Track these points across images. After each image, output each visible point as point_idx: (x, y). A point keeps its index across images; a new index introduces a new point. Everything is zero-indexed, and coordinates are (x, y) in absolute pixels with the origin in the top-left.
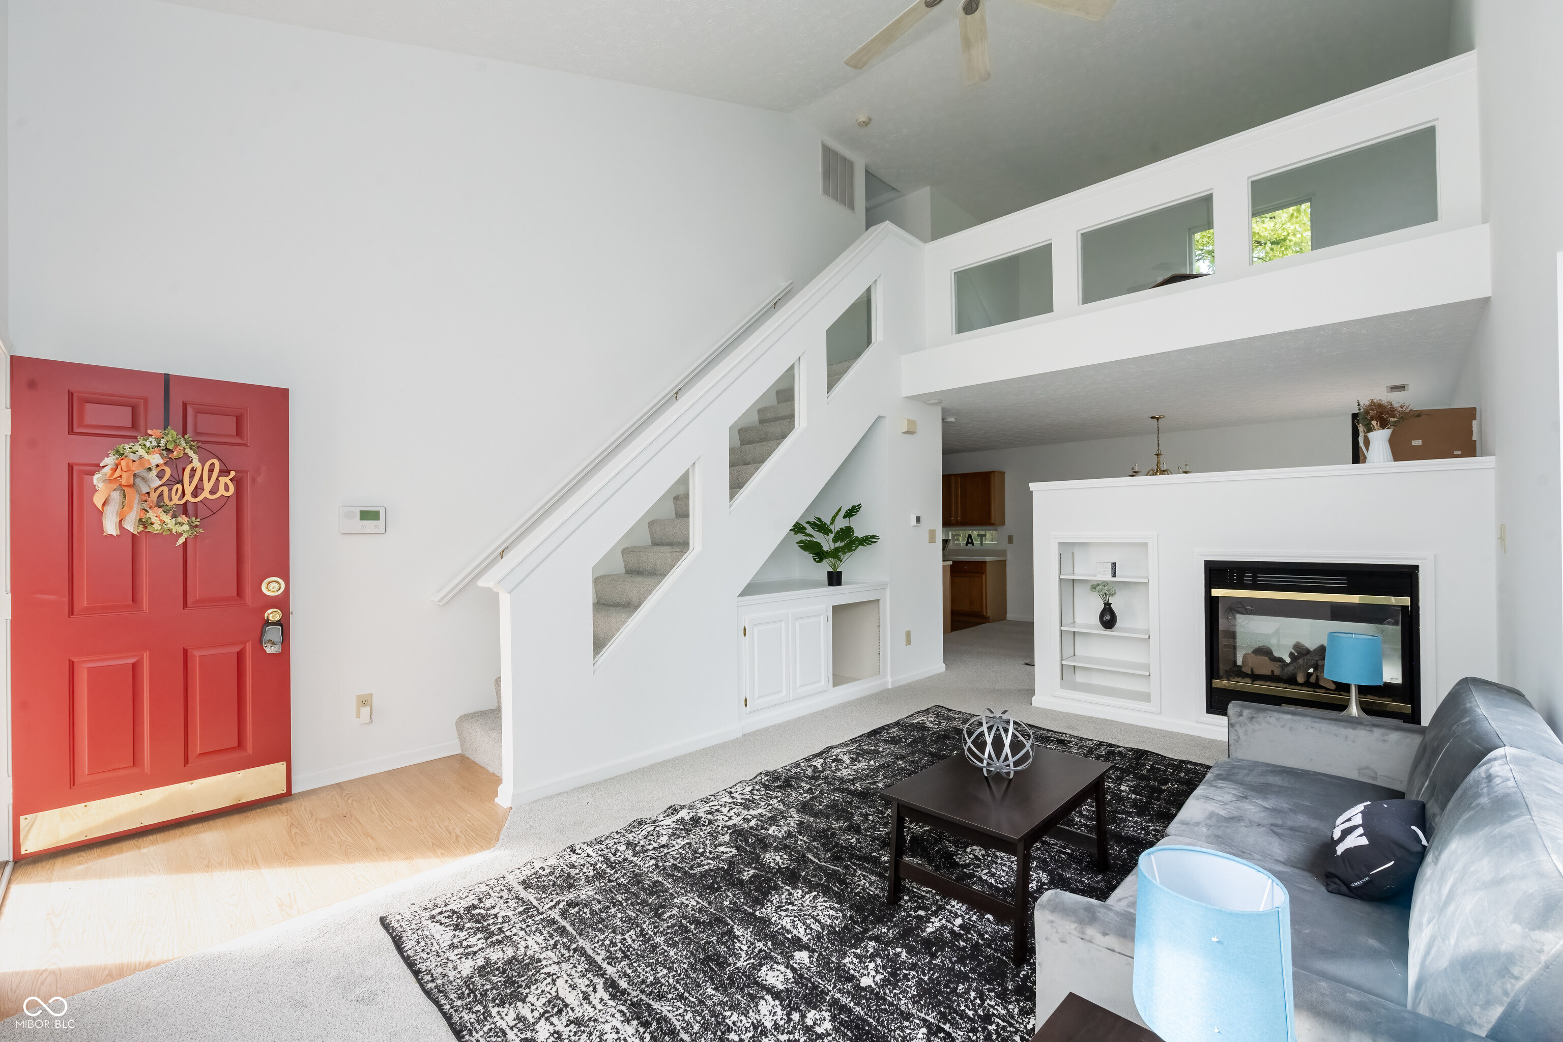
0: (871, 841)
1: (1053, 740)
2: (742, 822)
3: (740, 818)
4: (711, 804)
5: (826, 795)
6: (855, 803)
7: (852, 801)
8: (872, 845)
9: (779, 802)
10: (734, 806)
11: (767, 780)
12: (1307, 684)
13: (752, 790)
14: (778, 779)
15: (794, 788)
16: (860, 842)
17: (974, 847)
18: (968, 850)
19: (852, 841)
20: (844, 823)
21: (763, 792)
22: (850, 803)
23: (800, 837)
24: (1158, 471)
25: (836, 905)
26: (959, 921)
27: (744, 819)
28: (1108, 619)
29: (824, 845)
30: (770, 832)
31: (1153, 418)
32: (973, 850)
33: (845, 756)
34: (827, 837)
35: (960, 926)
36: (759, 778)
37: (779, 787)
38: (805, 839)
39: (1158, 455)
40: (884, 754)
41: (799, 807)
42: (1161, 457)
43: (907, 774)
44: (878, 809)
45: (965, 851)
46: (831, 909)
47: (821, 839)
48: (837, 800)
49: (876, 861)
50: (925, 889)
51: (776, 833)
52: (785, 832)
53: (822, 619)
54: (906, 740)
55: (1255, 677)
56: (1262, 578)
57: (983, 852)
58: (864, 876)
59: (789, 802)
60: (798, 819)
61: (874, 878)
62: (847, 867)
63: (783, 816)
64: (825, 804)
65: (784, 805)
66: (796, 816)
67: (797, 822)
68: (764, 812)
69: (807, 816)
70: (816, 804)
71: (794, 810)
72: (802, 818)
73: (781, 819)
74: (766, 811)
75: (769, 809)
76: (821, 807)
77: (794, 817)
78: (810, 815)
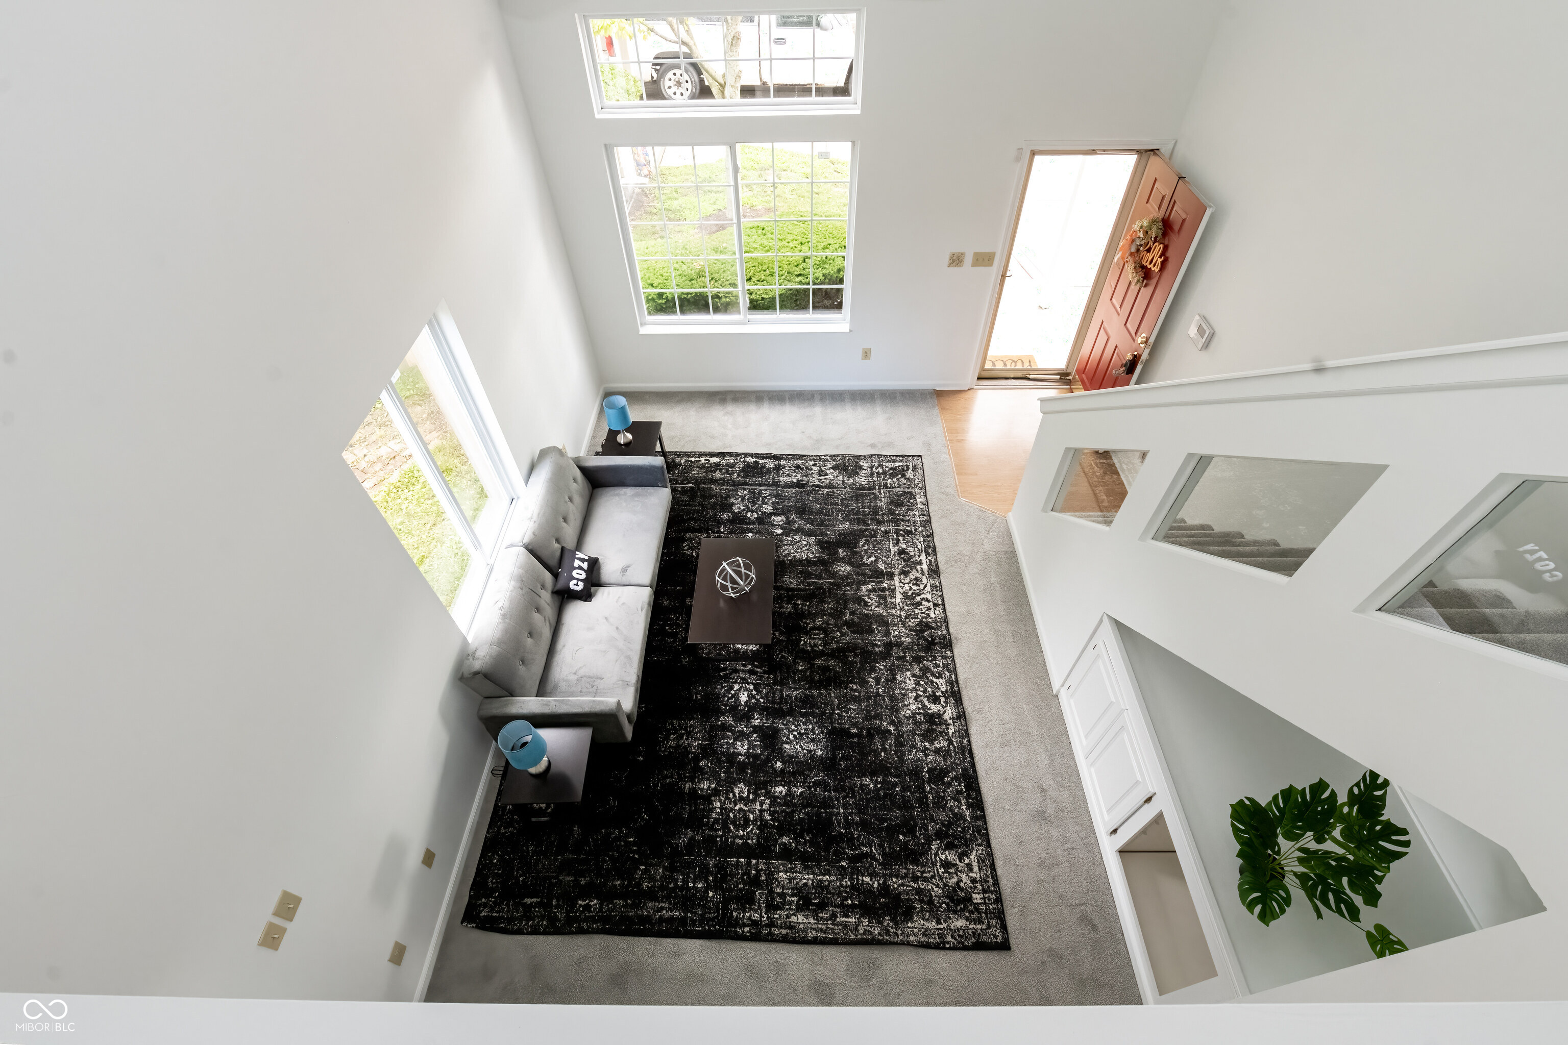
21: (921, 619)
25: (789, 557)
41: (885, 620)
46: (788, 554)
59: (894, 618)
60: (873, 607)
61: (792, 586)
62: (809, 584)
63: (882, 604)
64: (876, 632)
65: (894, 614)
66: (876, 609)
67: (870, 604)
68: (895, 600)
69: (872, 613)
70: (880, 628)
71: (884, 614)
72: (872, 610)
73: (879, 601)
74: (896, 602)
75: (896, 605)
76: (874, 627)
77: (876, 607)
78: (871, 615)
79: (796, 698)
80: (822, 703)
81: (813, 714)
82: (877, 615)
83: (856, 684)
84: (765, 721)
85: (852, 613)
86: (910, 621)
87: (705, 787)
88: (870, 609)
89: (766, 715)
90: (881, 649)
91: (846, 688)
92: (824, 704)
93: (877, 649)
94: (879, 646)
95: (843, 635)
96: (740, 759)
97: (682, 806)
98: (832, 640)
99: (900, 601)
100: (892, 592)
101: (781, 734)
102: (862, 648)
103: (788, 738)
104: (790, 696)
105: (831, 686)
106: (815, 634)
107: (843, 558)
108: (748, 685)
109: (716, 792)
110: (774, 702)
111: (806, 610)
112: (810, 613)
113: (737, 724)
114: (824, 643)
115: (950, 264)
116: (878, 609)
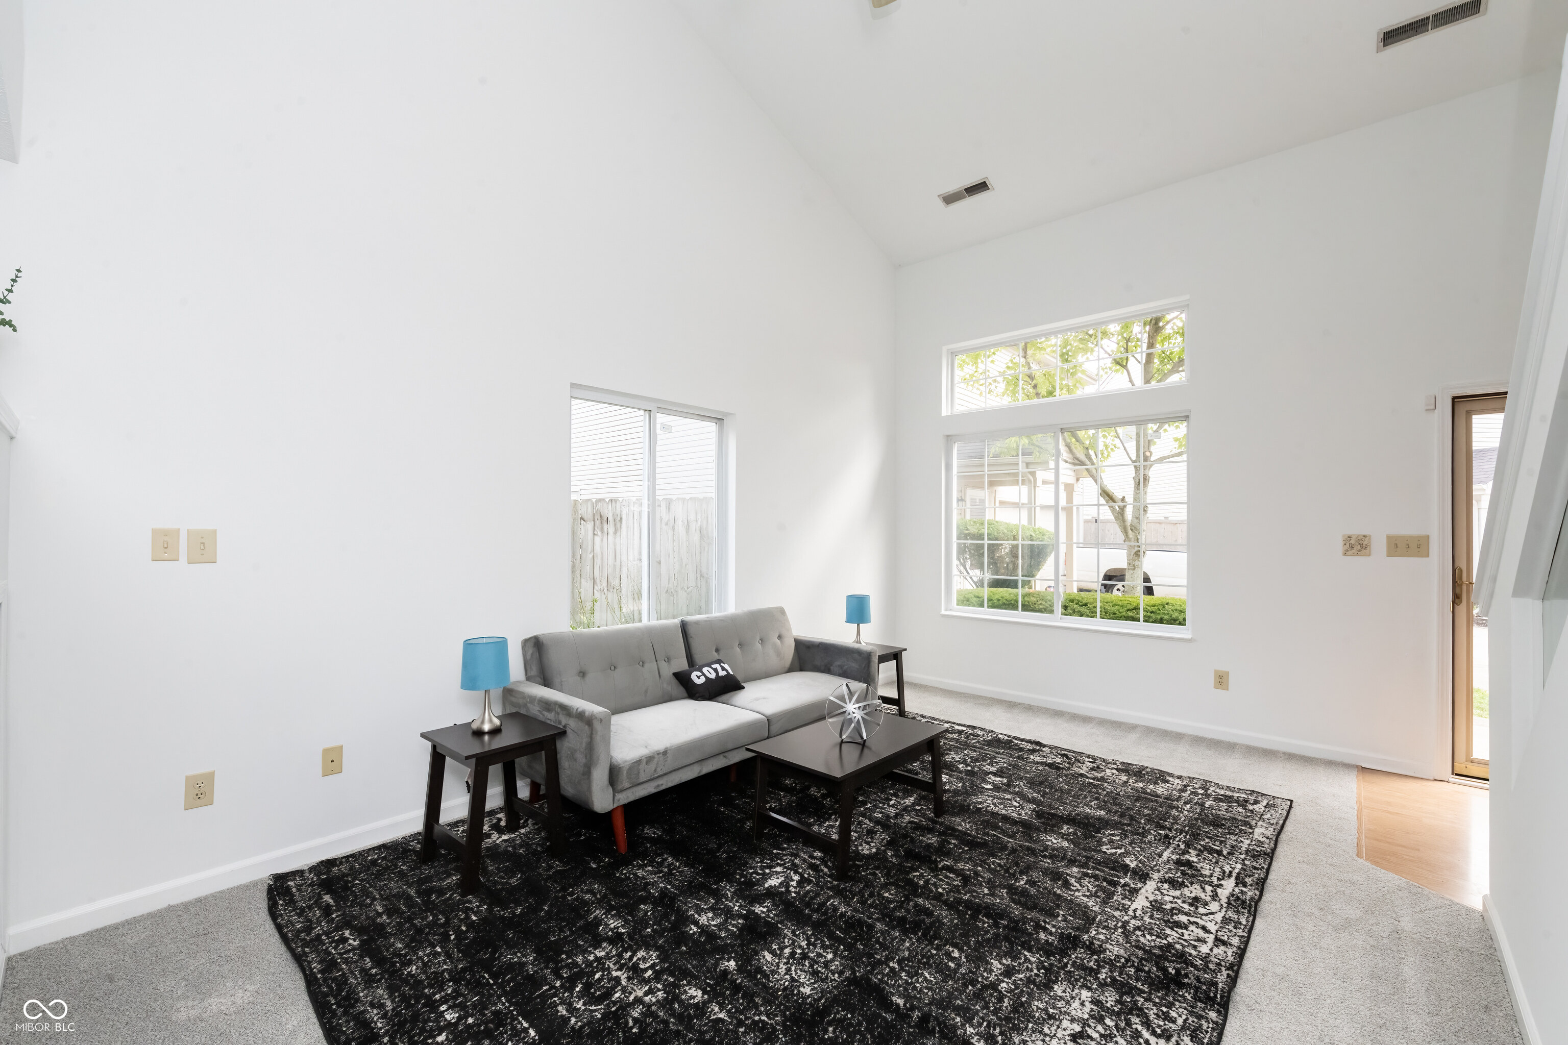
17: (868, 852)
18: (874, 850)
25: (980, 806)
26: (892, 802)
32: (870, 849)
35: (891, 800)
45: (878, 849)
46: (981, 802)
57: (860, 848)
59: (1111, 920)
60: (1078, 894)
62: (987, 835)
63: (1098, 897)
64: (1060, 919)
65: (1114, 917)
66: (1082, 897)
67: (1074, 888)
68: (1129, 903)
69: (1069, 898)
70: (1072, 919)
71: (1094, 909)
72: (1072, 895)
73: (1096, 892)
74: (1129, 906)
75: (1128, 909)
76: (1061, 912)
77: (1084, 896)
78: (1066, 900)
79: (843, 915)
80: (878, 942)
81: (850, 947)
82: (1079, 905)
83: (961, 950)
84: (772, 915)
85: (1032, 883)
86: (1144, 936)
87: (612, 926)
88: (1070, 893)
89: (780, 911)
90: (1051, 939)
91: (938, 948)
92: (881, 944)
93: (1042, 936)
94: (1051, 934)
95: (992, 895)
96: (691, 929)
97: (565, 926)
98: (968, 892)
99: (1140, 907)
100: (1129, 891)
101: (776, 939)
102: (1011, 920)
103: (782, 949)
104: (835, 909)
105: (915, 934)
106: (947, 877)
107: (1068, 834)
108: (794, 873)
109: (616, 939)
110: (808, 905)
111: (956, 851)
112: (959, 856)
113: (732, 899)
114: (951, 889)
115: (1347, 551)
116: (1085, 899)
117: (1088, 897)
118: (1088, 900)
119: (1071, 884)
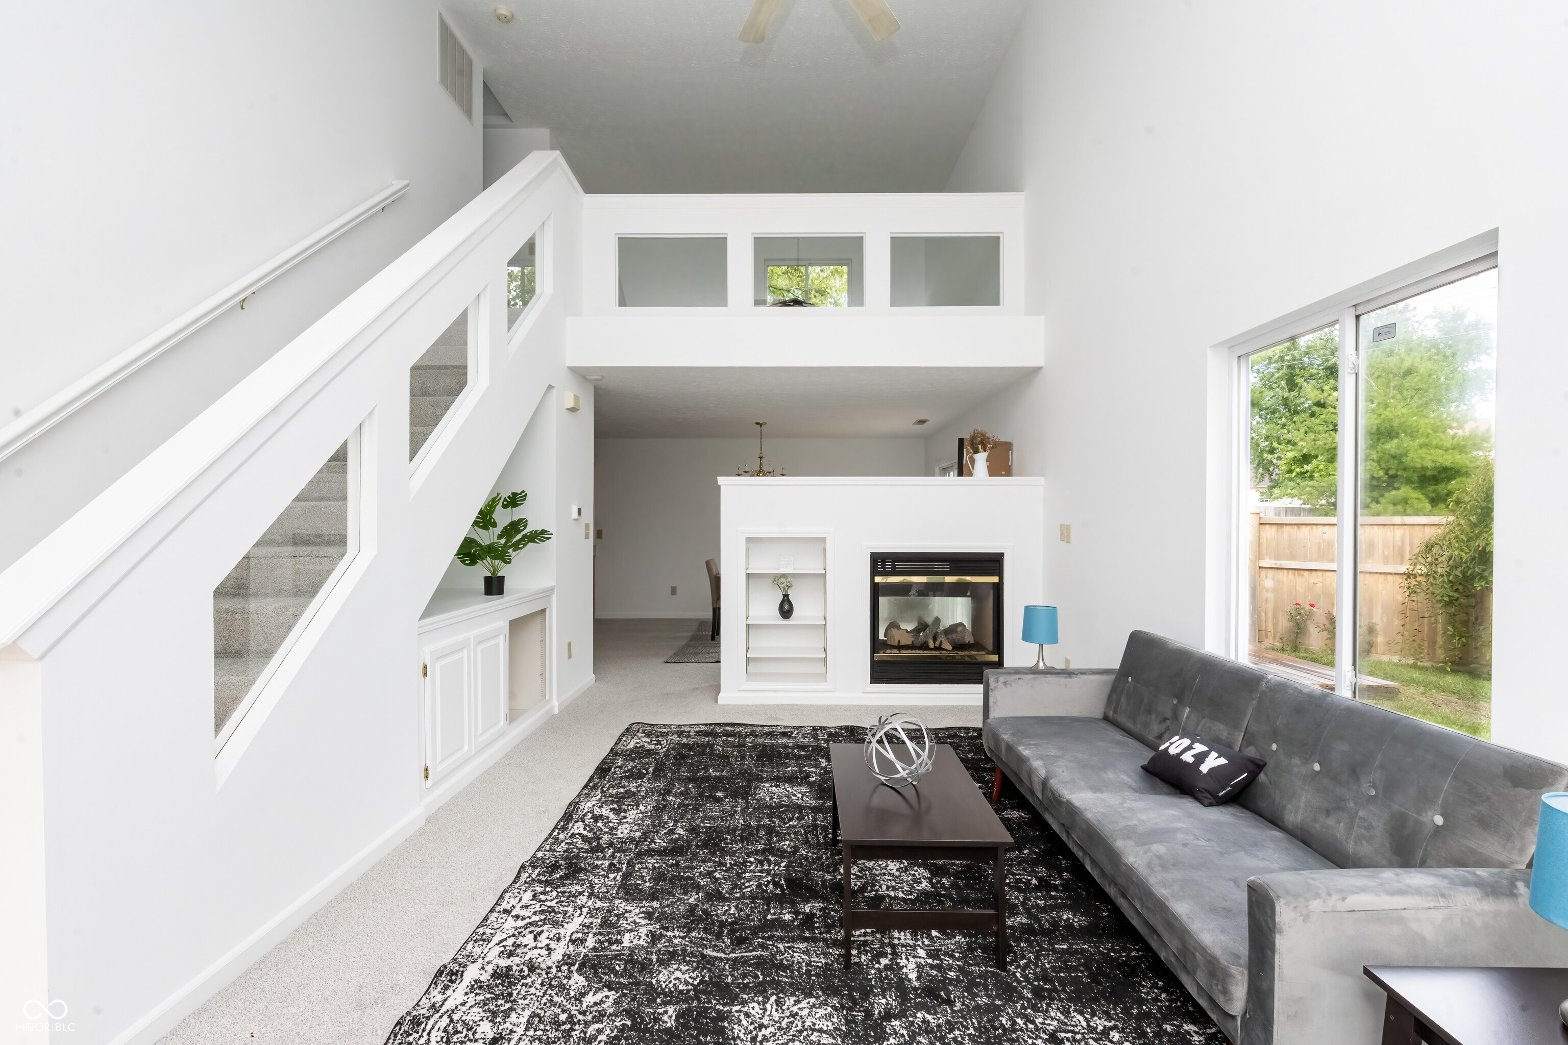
0: (752, 903)
1: (777, 735)
2: (571, 948)
3: (563, 943)
4: (496, 940)
5: (640, 866)
6: (683, 863)
7: (678, 862)
8: (756, 908)
9: (589, 897)
10: (538, 930)
11: (539, 874)
12: (936, 649)
13: (534, 896)
14: (555, 867)
15: (588, 871)
16: (741, 910)
19: (732, 912)
20: (697, 894)
21: (554, 893)
22: (677, 865)
23: (669, 934)
24: (760, 472)
26: (921, 952)
27: (572, 941)
28: (786, 610)
29: (706, 930)
30: (626, 943)
31: (757, 423)
33: (603, 810)
34: (700, 920)
35: (928, 957)
36: (524, 876)
37: (566, 877)
38: (677, 933)
39: (760, 458)
40: (643, 794)
41: (622, 894)
42: (763, 460)
43: (693, 809)
44: (715, 862)
46: (813, 1007)
47: (697, 925)
48: (659, 868)
49: (778, 923)
50: (858, 933)
51: (635, 942)
52: (647, 935)
53: (501, 638)
54: (647, 770)
55: (900, 647)
56: (899, 566)
58: (789, 948)
59: (603, 893)
60: (637, 911)
61: (802, 946)
62: (763, 947)
63: (616, 915)
64: (648, 878)
65: (601, 900)
66: (632, 908)
67: (641, 915)
68: (586, 921)
69: (644, 902)
70: (638, 882)
71: (620, 901)
72: (641, 907)
73: (618, 920)
74: (585, 917)
75: (587, 913)
76: (648, 884)
77: (631, 911)
78: (646, 899)
82: (633, 900)
86: (576, 892)
88: (644, 909)
95: (710, 874)
98: (731, 868)
111: (774, 907)
112: (768, 901)
114: (746, 866)
116: (629, 908)
117: (627, 912)
118: (626, 908)
119: (645, 918)
